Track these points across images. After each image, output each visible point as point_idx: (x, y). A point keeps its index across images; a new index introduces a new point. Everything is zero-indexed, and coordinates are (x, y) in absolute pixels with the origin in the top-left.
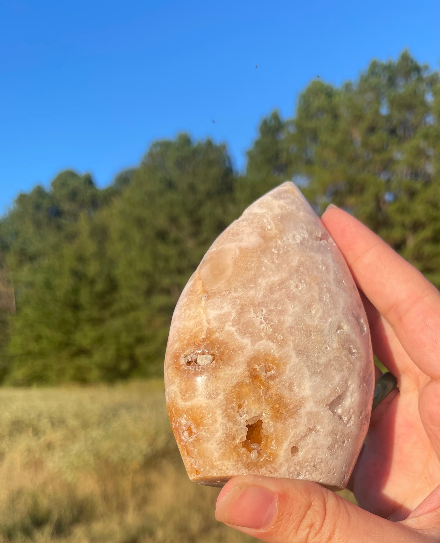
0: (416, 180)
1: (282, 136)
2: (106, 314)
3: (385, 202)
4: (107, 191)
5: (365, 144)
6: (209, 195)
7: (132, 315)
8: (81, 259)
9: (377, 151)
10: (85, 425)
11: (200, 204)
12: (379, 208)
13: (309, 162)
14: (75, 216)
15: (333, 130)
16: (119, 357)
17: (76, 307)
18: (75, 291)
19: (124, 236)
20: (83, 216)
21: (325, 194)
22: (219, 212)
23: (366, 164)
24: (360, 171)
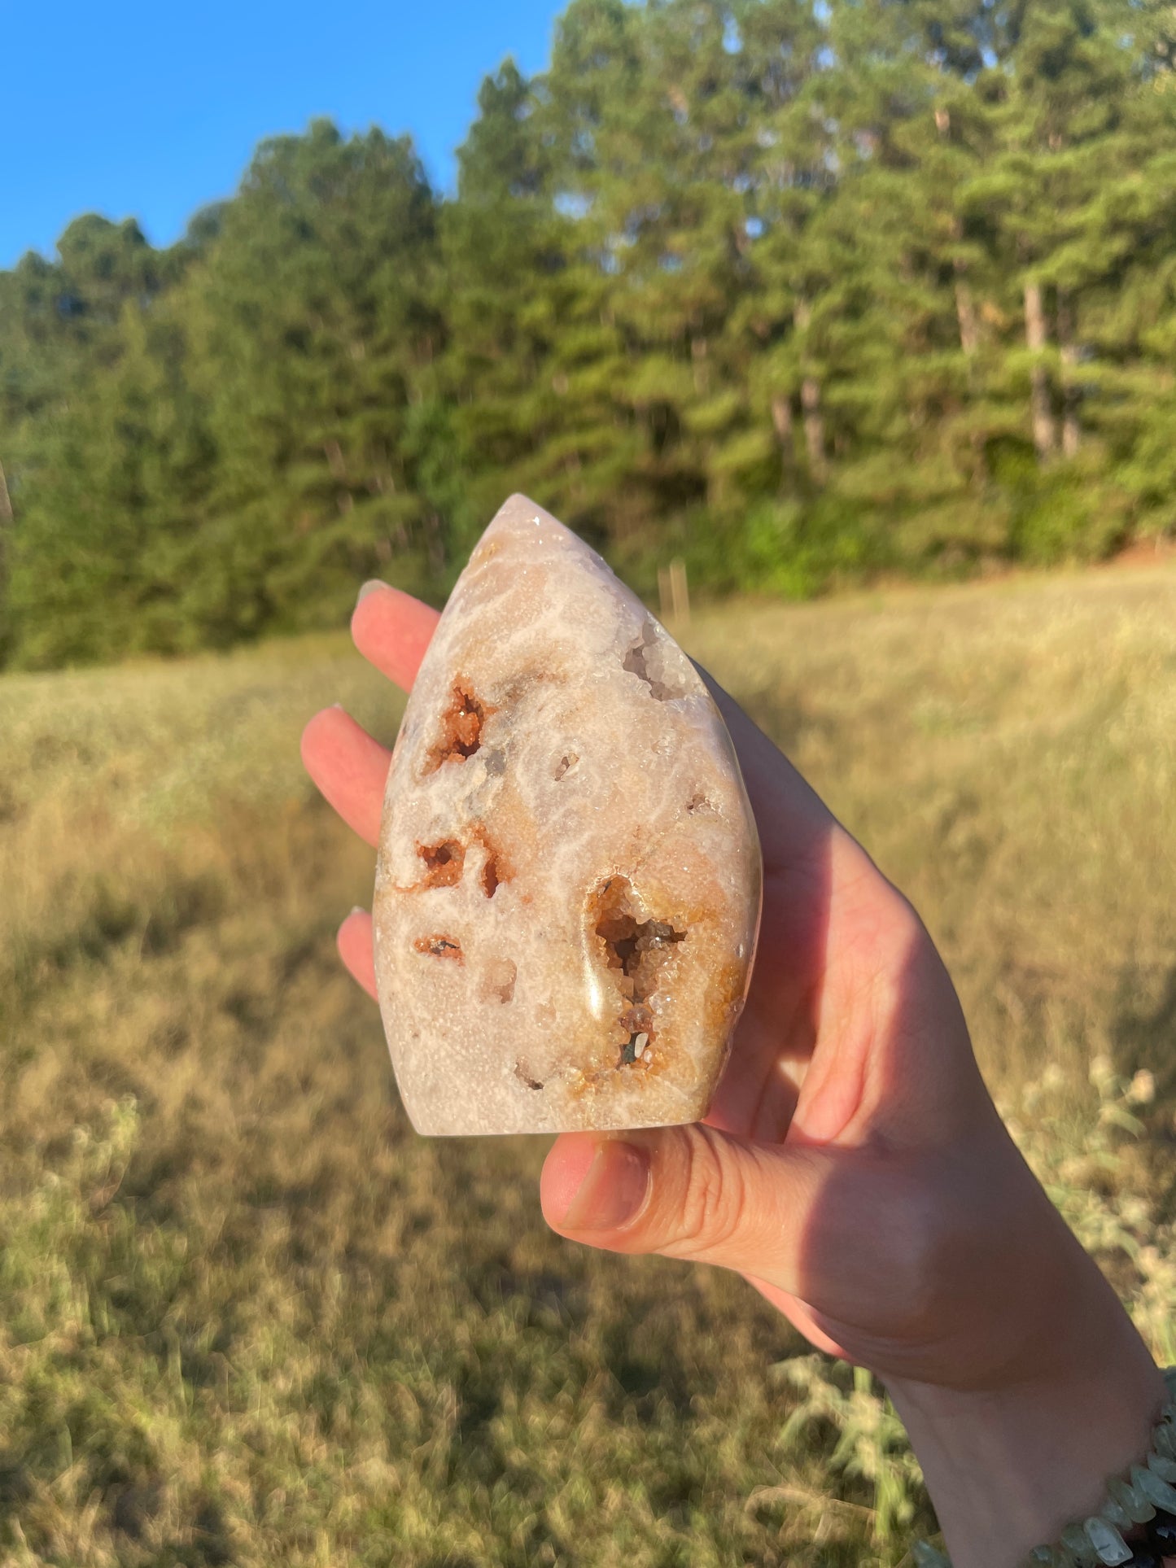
0: (807, 188)
1: (527, 111)
2: (200, 510)
3: (745, 238)
4: (172, 250)
5: (698, 119)
6: (387, 248)
7: (253, 508)
8: (136, 400)
9: (724, 131)
10: (183, 735)
11: (370, 267)
12: (734, 252)
13: (585, 165)
14: (114, 313)
15: (631, 92)
16: (234, 597)
17: (136, 500)
18: (131, 467)
19: (218, 346)
20: (129, 308)
21: (623, 229)
22: (409, 280)
23: (703, 160)
24: (692, 176)
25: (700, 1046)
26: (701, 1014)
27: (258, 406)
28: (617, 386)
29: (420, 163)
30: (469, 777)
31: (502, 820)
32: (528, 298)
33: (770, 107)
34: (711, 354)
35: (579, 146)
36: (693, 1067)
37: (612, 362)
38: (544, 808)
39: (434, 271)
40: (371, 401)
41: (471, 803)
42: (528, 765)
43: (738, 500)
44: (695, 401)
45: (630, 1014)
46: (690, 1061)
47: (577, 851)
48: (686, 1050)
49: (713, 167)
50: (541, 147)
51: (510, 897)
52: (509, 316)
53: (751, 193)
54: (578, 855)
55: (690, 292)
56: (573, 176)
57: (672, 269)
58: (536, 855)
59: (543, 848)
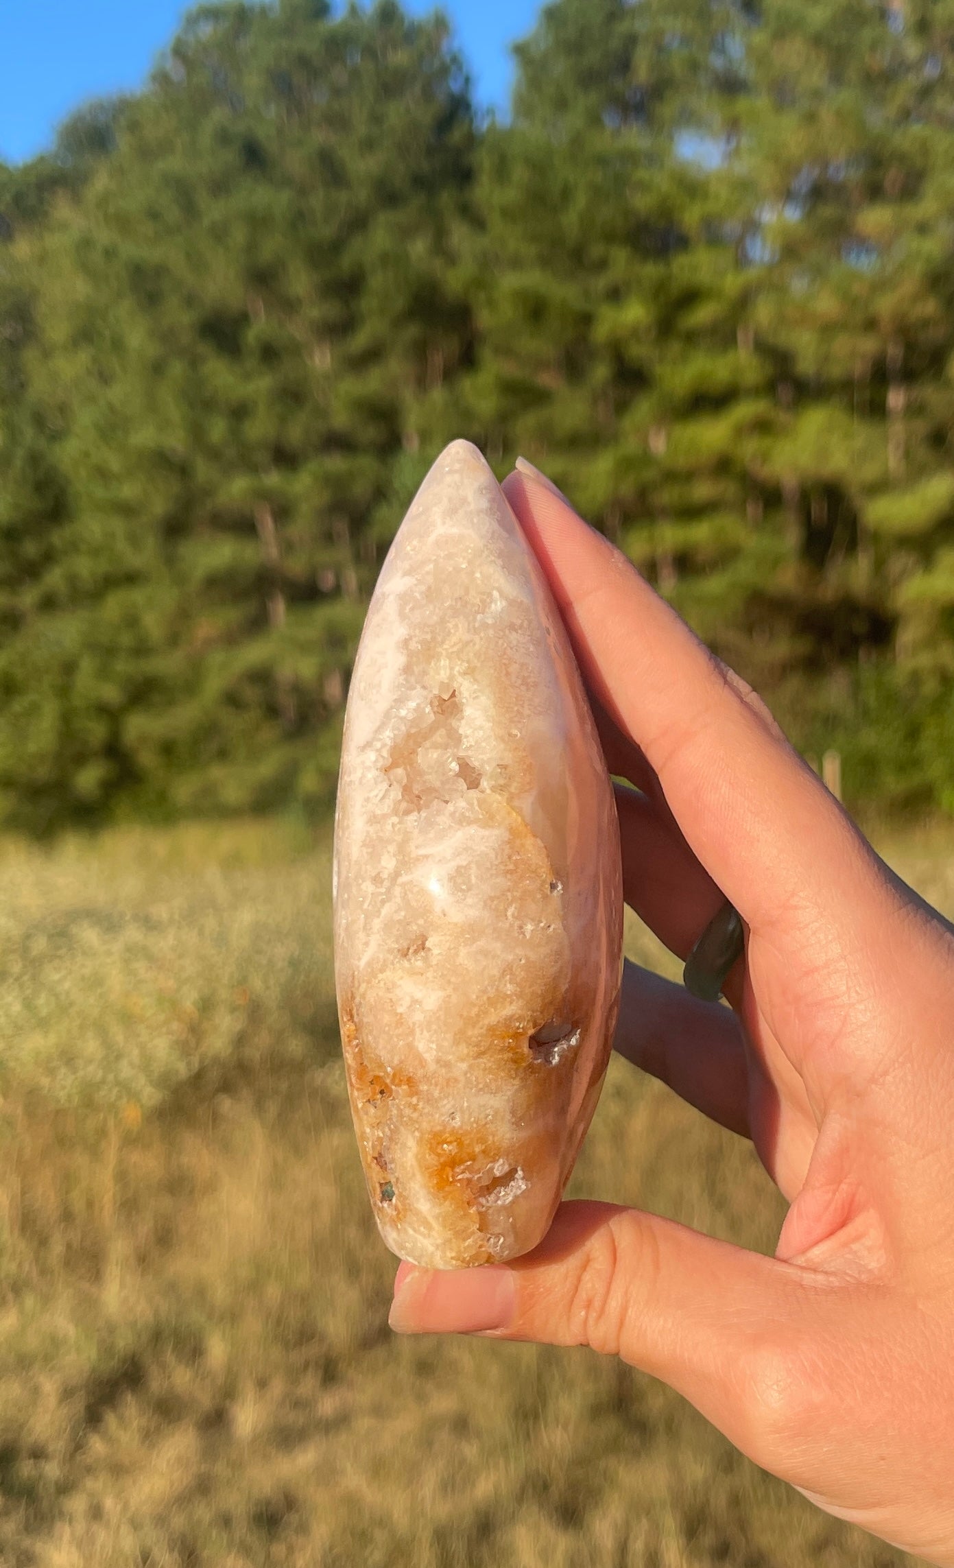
5: (922, 25)
6: (387, 194)
19: (88, 330)
21: (788, 195)
27: (144, 436)
28: (750, 451)
29: (459, 60)
32: (615, 295)
34: (915, 410)
35: (721, 56)
37: (744, 411)
39: (460, 236)
40: (337, 442)
49: (940, 104)
50: (660, 49)
52: (581, 321)
55: (885, 305)
56: (708, 105)
57: (865, 265)
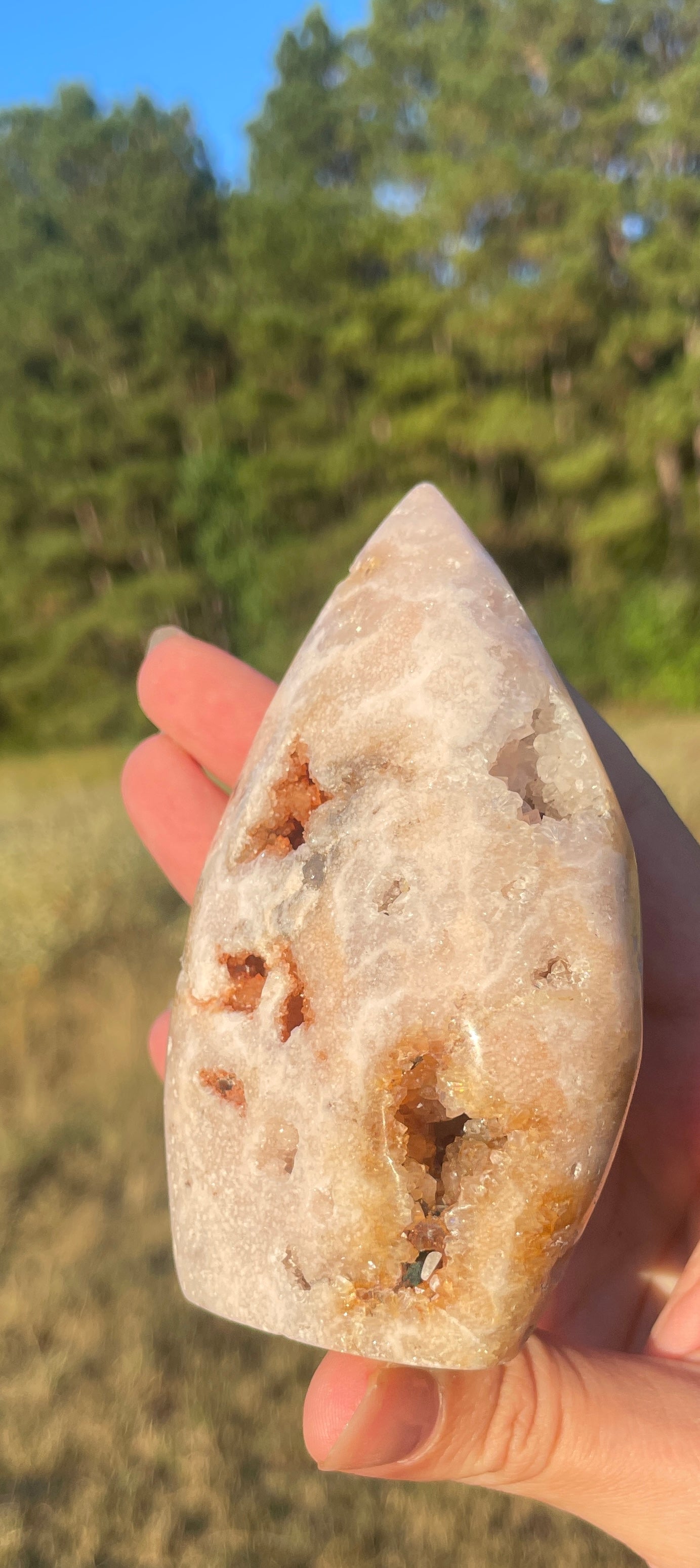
1: (339, 77)
3: (621, 241)
5: (560, 87)
6: (157, 253)
9: (594, 103)
11: (135, 276)
12: (607, 259)
13: (415, 146)
15: (474, 52)
21: (463, 229)
22: (186, 295)
23: (567, 141)
24: (555, 159)
25: (504, 1282)
26: (508, 1244)
28: (454, 432)
29: (200, 144)
30: (283, 882)
31: (309, 947)
32: (340, 318)
33: (654, 73)
34: (577, 391)
35: (406, 122)
36: (490, 1306)
37: (447, 401)
38: (358, 944)
39: (218, 282)
40: (136, 450)
41: (280, 915)
42: (350, 881)
43: (611, 580)
44: (556, 452)
45: (421, 1228)
46: (488, 1299)
47: (385, 1011)
48: (483, 1284)
49: (580, 149)
50: (357, 123)
51: (304, 1048)
52: (315, 341)
53: (629, 183)
54: (386, 1016)
55: (549, 310)
56: (400, 161)
57: (527, 280)
58: (338, 1003)
59: (348, 996)
